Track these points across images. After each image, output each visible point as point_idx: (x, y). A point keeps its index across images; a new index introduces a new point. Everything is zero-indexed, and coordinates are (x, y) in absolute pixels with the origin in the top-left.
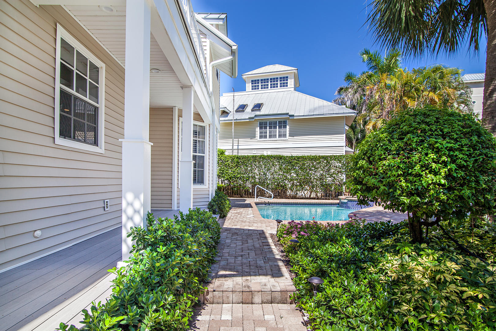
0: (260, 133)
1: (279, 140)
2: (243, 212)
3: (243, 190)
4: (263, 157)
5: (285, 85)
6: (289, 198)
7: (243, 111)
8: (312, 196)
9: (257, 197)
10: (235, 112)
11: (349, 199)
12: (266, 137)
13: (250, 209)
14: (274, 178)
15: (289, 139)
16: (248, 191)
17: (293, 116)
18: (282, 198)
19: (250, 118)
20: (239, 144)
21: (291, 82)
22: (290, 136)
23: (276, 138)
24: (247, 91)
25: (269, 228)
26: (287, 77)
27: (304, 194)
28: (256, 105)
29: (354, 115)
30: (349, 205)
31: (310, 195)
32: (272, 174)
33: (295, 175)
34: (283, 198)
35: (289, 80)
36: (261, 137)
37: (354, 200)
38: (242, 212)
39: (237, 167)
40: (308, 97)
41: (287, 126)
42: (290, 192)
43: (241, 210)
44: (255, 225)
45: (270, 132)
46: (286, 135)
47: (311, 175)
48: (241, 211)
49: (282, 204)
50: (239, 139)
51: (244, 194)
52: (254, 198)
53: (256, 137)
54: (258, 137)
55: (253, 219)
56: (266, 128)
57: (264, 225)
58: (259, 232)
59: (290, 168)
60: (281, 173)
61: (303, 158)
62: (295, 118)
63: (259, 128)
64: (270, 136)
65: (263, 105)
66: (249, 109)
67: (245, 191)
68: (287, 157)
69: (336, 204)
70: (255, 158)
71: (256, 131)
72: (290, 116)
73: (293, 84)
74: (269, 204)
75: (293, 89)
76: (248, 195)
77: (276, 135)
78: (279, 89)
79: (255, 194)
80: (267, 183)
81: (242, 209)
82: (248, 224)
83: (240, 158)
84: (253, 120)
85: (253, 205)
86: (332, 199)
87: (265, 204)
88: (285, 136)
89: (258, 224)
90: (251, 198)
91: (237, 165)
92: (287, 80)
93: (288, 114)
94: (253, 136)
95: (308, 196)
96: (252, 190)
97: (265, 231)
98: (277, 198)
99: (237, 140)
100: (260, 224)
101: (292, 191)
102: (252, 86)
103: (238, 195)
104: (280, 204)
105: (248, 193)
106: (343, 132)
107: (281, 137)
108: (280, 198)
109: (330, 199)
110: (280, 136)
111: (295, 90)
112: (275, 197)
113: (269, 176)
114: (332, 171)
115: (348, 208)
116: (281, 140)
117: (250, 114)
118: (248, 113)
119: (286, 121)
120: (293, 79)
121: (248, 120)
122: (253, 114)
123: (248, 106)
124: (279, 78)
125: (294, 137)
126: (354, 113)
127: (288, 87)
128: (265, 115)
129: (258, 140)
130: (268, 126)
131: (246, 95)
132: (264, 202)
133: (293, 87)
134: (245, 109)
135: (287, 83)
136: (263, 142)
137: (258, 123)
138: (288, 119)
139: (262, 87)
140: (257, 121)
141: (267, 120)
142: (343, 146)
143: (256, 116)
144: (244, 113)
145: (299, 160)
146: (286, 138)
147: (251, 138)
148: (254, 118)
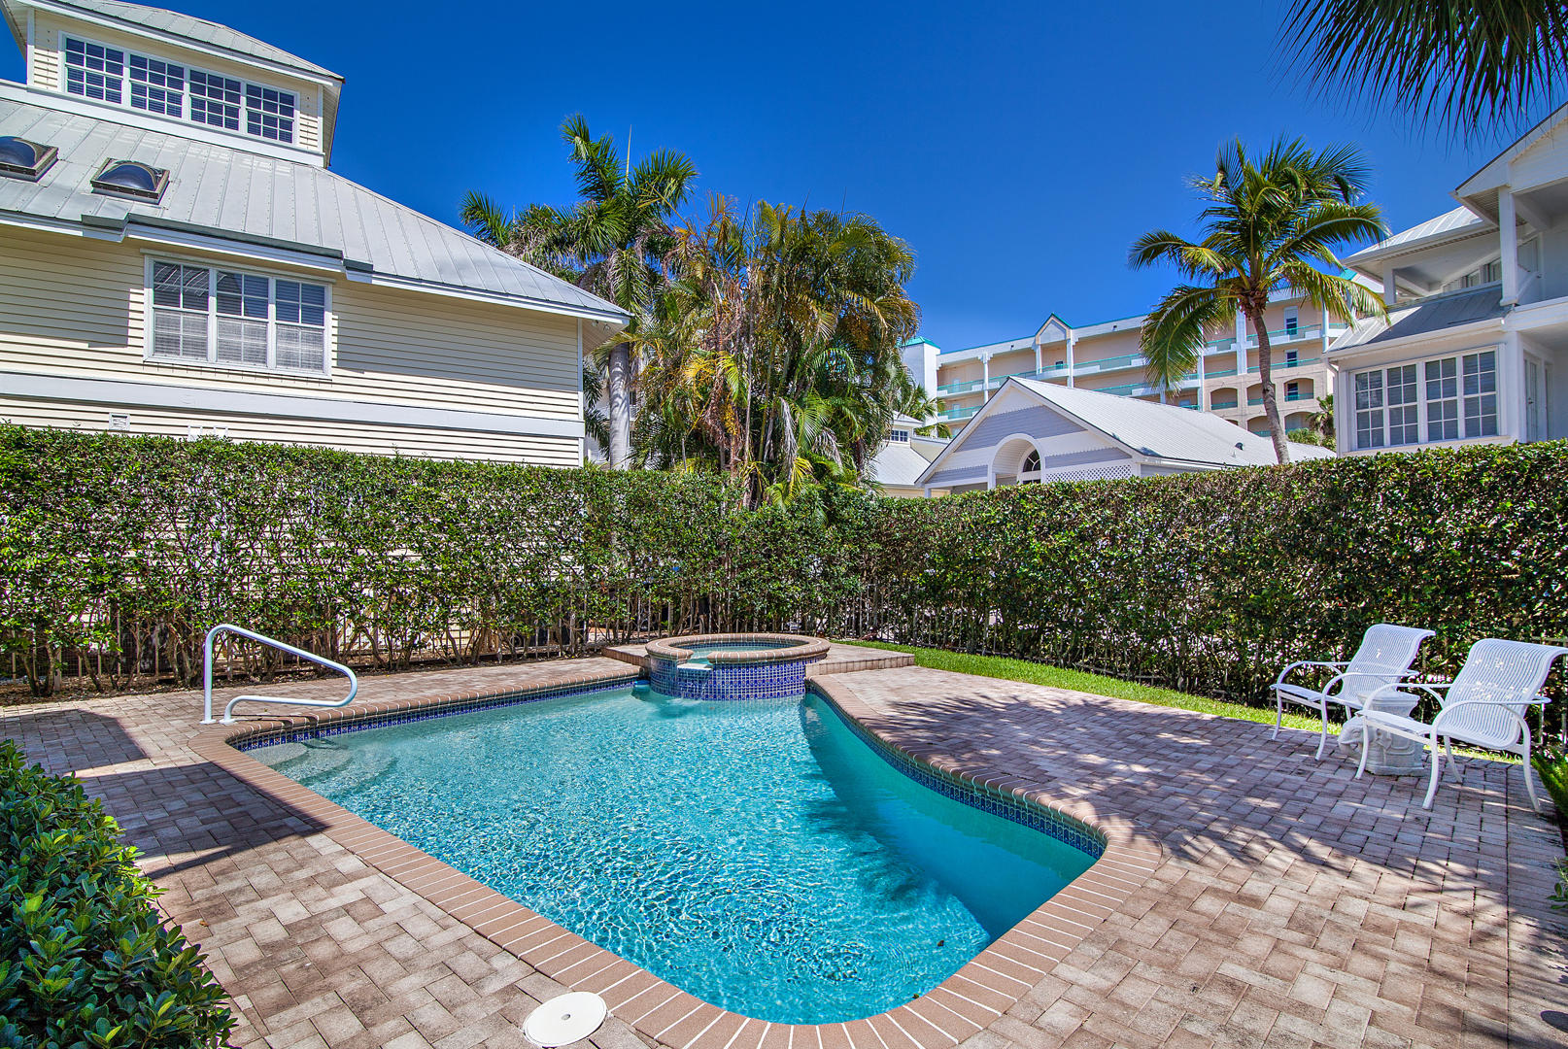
0: (161, 321)
1: (280, 377)
5: (275, 130)
6: (365, 669)
7: (32, 175)
15: (335, 380)
17: (366, 269)
19: (87, 222)
21: (308, 128)
22: (343, 361)
23: (265, 361)
24: (30, 84)
26: (289, 99)
28: (122, 167)
29: (620, 322)
35: (297, 113)
36: (164, 344)
37: (742, 660)
41: (328, 316)
45: (224, 328)
46: (320, 355)
53: (133, 342)
54: (148, 342)
56: (197, 300)
62: (374, 282)
63: (149, 293)
64: (228, 350)
65: (168, 183)
66: (70, 175)
69: (631, 681)
71: (132, 306)
72: (353, 266)
73: (320, 137)
74: (314, 729)
75: (319, 162)
77: (262, 349)
78: (241, 139)
83: (40, 450)
84: (119, 238)
87: (290, 733)
88: (314, 359)
92: (288, 112)
93: (336, 255)
94: (111, 332)
95: (467, 651)
98: (301, 675)
102: (73, 74)
106: (575, 382)
107: (293, 364)
111: (328, 166)
115: (717, 694)
116: (294, 378)
117: (81, 199)
118: (70, 194)
119: (322, 290)
120: (320, 119)
121: (80, 234)
122: (106, 208)
123: (59, 156)
124: (244, 89)
125: (362, 371)
126: (623, 314)
127: (297, 142)
128: (189, 228)
129: (144, 359)
130: (215, 292)
131: (26, 106)
132: (278, 724)
133: (320, 150)
134: (41, 168)
135: (288, 125)
136: (177, 373)
137: (148, 264)
138: (334, 280)
139: (138, 99)
140: (142, 250)
141: (207, 260)
142: (577, 439)
143: (133, 220)
144: (37, 184)
145: (436, 484)
146: (320, 372)
147: (92, 343)
148: (121, 230)
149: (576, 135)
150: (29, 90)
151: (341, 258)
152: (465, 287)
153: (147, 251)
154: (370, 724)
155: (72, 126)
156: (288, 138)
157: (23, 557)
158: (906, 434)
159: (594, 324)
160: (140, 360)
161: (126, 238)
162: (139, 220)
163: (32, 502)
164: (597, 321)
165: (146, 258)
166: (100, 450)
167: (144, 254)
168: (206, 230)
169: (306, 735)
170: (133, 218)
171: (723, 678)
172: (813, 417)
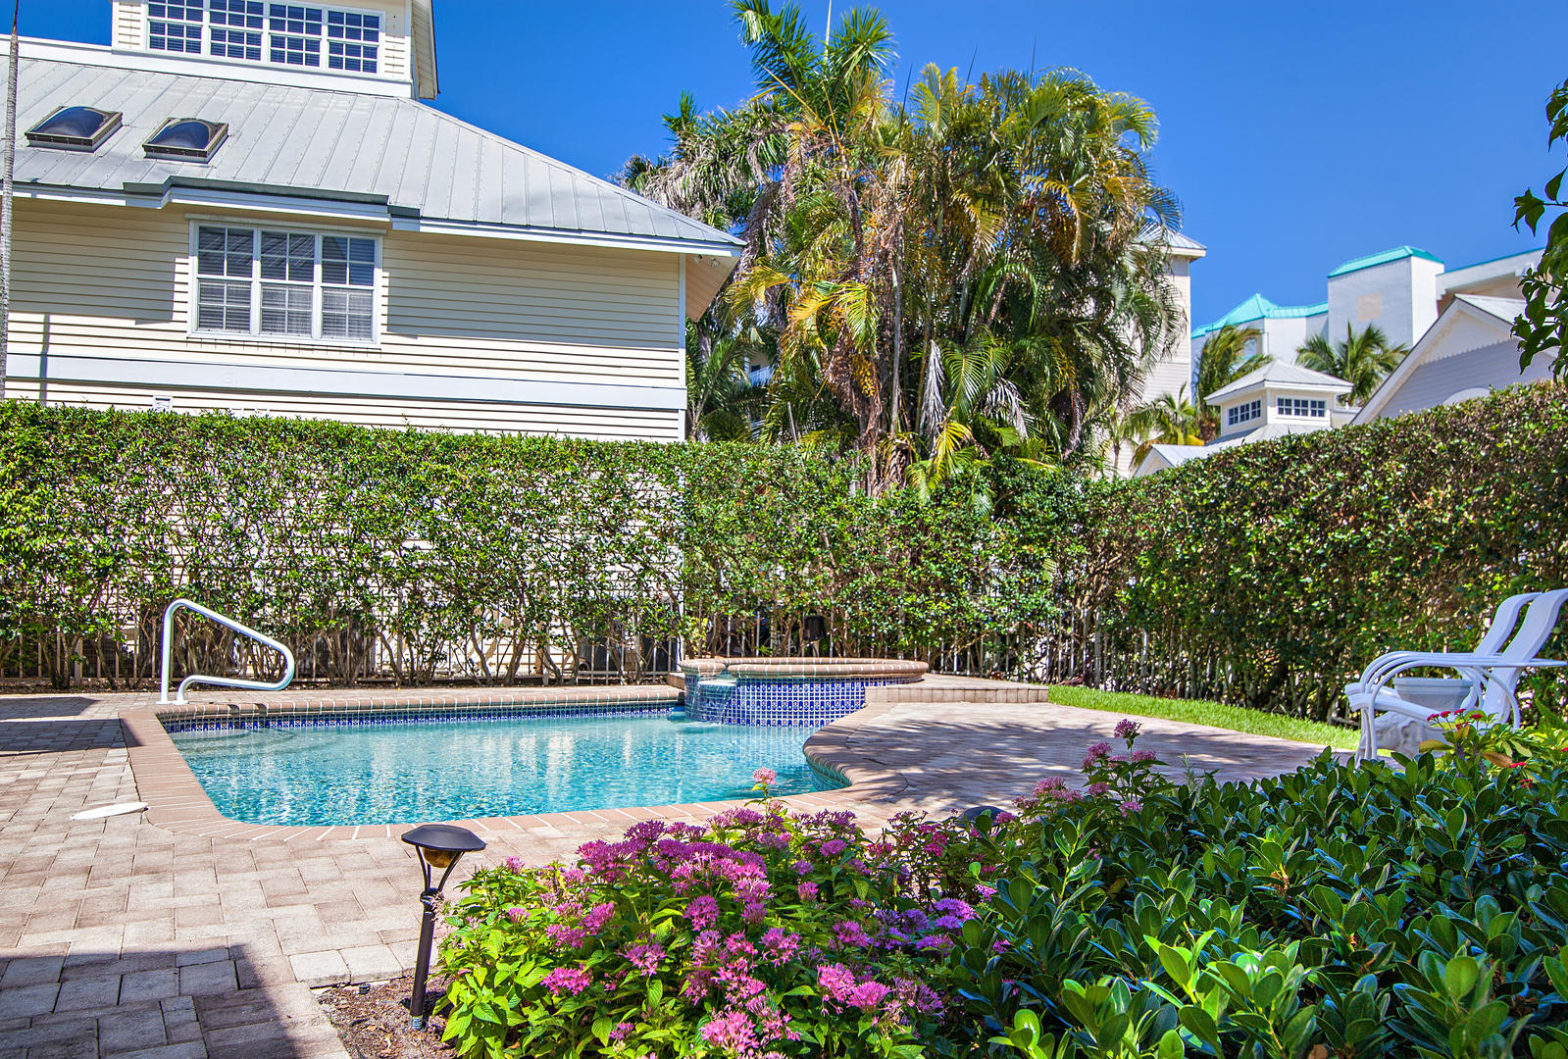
0: (205, 292)
1: (326, 349)
2: (45, 785)
3: (69, 637)
4: (220, 433)
5: (358, 60)
6: (387, 685)
7: (88, 146)
8: (522, 670)
9: (174, 685)
10: (22, 142)
11: (743, 673)
12: (241, 320)
13: (117, 755)
14: (294, 562)
15: (385, 349)
16: (110, 647)
17: (413, 215)
18: (348, 685)
19: (130, 190)
20: (52, 350)
21: (395, 53)
22: (394, 326)
23: (308, 331)
24: (115, 45)
25: (300, 916)
26: (373, 21)
27: (476, 658)
28: (177, 126)
29: (728, 254)
30: (744, 703)
31: (514, 665)
32: (283, 539)
33: (425, 545)
34: (353, 687)
35: (382, 36)
36: (208, 318)
37: (771, 673)
38: (36, 781)
39: (32, 486)
40: (493, 140)
41: (378, 273)
42: (393, 644)
43: (37, 767)
44: (151, 894)
45: (268, 296)
46: (368, 321)
47: (523, 547)
48: (26, 775)
49: (350, 718)
50: (54, 319)
51: (79, 668)
52: (158, 688)
53: (176, 317)
54: (192, 316)
55: (137, 834)
56: (242, 267)
57: (244, 888)
58: (195, 981)
59: (401, 502)
60: (339, 531)
61: (479, 449)
62: (423, 229)
63: (194, 261)
64: (270, 321)
65: (225, 136)
66: (128, 143)
67: (89, 647)
68: (381, 435)
69: (667, 706)
70: (162, 429)
71: (179, 279)
72: (398, 214)
73: (407, 62)
74: (264, 719)
75: (406, 90)
76: (108, 672)
77: (306, 318)
78: (324, 77)
79: (159, 667)
80: (251, 590)
81: (47, 759)
82: (69, 888)
83: (52, 427)
84: (160, 205)
85: (147, 728)
86: (629, 682)
87: (237, 720)
88: (362, 325)
89: (186, 880)
90: (136, 688)
91: (24, 471)
92: (373, 36)
93: (380, 201)
94: (160, 310)
95: (503, 670)
96: (144, 643)
97: (265, 955)
98: (316, 686)
99: (41, 318)
100: (199, 884)
101: (410, 638)
102: (156, 28)
103: (31, 673)
104: (338, 718)
105: (110, 662)
106: (675, 338)
107: (340, 333)
108: (332, 686)
109: (618, 682)
110: (331, 324)
111: (415, 97)
112: (304, 679)
113: (260, 549)
114: (636, 525)
115: (741, 719)
116: (340, 349)
117: (134, 165)
118: (121, 161)
119: (372, 244)
120: (408, 40)
121: (122, 203)
122: (154, 173)
123: (124, 122)
124: (325, 16)
125: (415, 337)
126: (731, 244)
127: (381, 73)
128: (236, 187)
129: (187, 335)
130: (259, 255)
131: (110, 70)
132: (223, 708)
133: (407, 77)
134: (100, 137)
135: (372, 52)
136: (220, 348)
137: (193, 230)
138: (385, 232)
139: (217, 45)
140: (187, 216)
141: (251, 221)
142: (676, 411)
143: (175, 184)
144: (93, 155)
145: (452, 460)
146: (368, 340)
147: (139, 320)
148: (161, 195)
149: (749, 8)
150: (113, 52)
151: (385, 204)
152: (528, 227)
153: (192, 216)
154: (327, 720)
155: (150, 87)
156: (371, 67)
157: (35, 537)
158: (1322, 404)
159: (697, 260)
160: (183, 337)
161: (170, 203)
162: (182, 183)
163: (45, 481)
164: (700, 256)
165: (192, 223)
166: (106, 426)
167: (189, 220)
168: (247, 187)
169: (255, 724)
170: (175, 181)
171: (749, 697)
172: (979, 366)
